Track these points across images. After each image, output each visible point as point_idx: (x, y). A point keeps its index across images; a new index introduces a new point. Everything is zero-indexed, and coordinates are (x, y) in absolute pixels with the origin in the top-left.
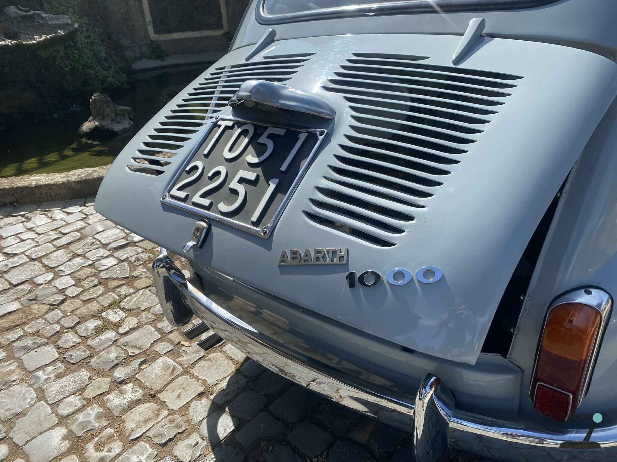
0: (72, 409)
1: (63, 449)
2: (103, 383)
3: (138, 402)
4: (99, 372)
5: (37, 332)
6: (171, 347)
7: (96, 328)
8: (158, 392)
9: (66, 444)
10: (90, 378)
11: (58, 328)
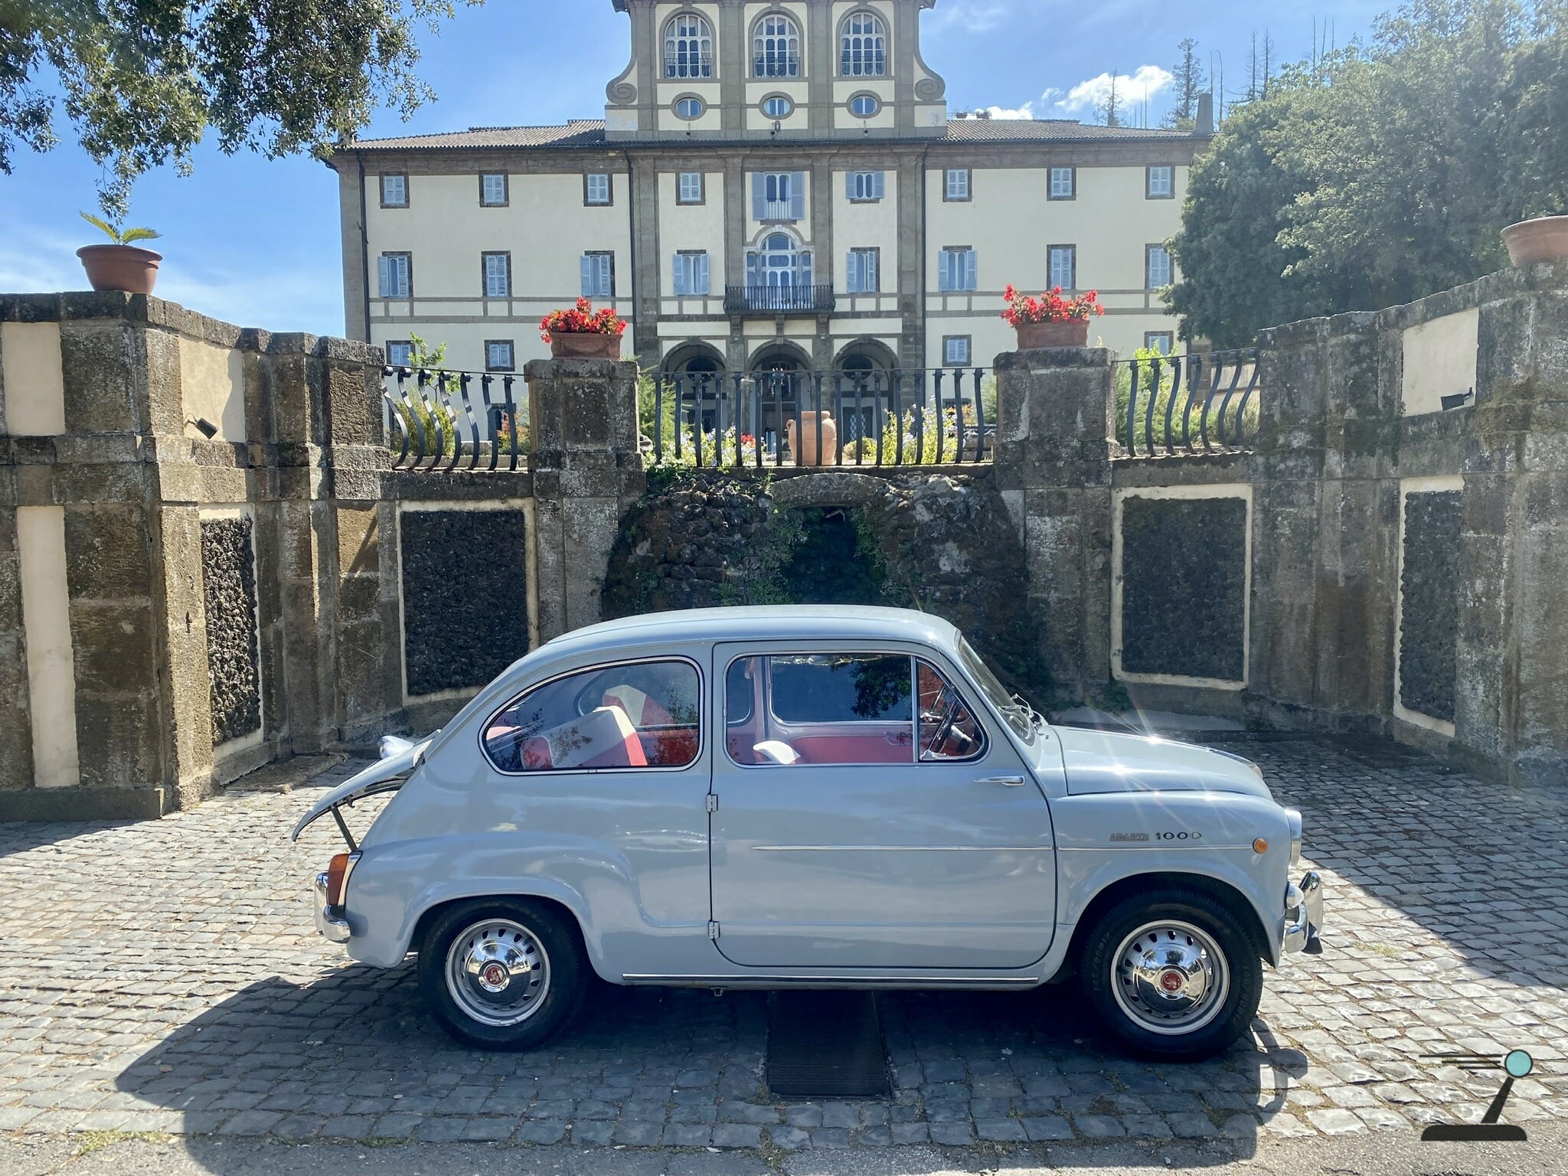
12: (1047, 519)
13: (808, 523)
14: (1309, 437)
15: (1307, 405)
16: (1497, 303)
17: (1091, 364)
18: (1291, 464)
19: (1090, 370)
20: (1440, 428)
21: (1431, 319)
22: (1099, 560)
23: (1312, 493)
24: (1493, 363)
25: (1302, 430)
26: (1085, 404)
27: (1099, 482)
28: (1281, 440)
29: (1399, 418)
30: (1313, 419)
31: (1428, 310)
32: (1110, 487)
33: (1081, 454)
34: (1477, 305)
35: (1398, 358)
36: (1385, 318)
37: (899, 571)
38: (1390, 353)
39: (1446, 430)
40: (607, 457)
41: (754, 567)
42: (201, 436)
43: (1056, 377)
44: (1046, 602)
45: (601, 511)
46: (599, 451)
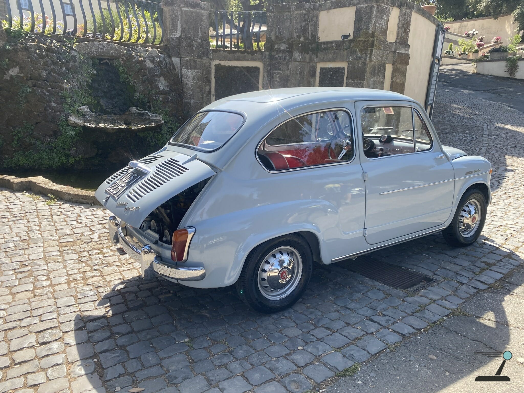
0: (73, 273)
1: (64, 282)
2: (88, 269)
3: (97, 276)
4: (89, 266)
5: (75, 250)
6: (120, 264)
7: (96, 253)
8: (105, 275)
9: (66, 281)
10: (84, 266)
11: (83, 250)
12: (190, 70)
13: (94, 65)
14: (287, 46)
15: (286, 35)
16: (364, 6)
17: (204, 9)
18: (280, 55)
19: (203, 11)
20: (336, 46)
21: (333, 9)
22: (208, 88)
23: (288, 66)
24: (361, 25)
25: (285, 43)
26: (201, 25)
27: (207, 57)
28: (276, 46)
29: (318, 42)
30: (289, 39)
31: (332, 6)
32: (211, 60)
33: (200, 45)
34: (354, 6)
35: (318, 21)
36: (314, 6)
38: (315, 19)
39: (339, 47)
41: (75, 84)
43: (191, 12)
44: (190, 104)
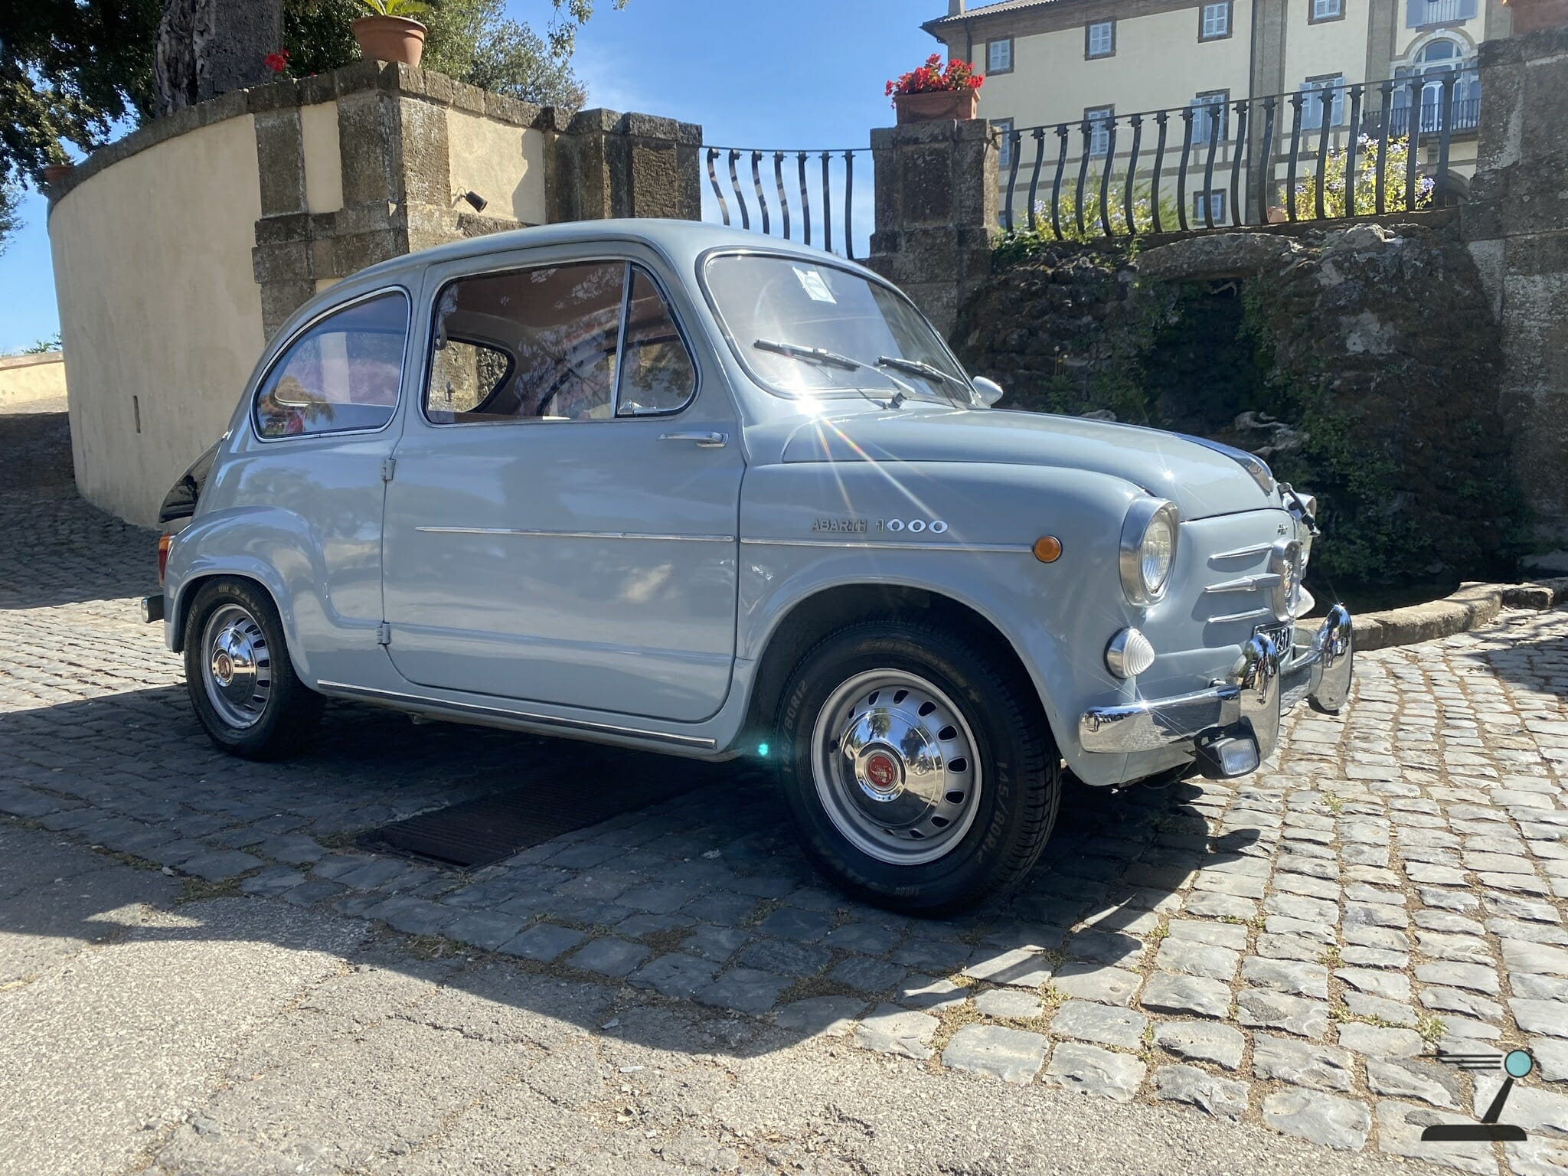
12: (1538, 278)
13: (1184, 300)
37: (1292, 356)
40: (947, 234)
41: (1102, 356)
42: (468, 209)
43: (1565, 67)
44: (1529, 399)
45: (938, 299)
46: (938, 228)
